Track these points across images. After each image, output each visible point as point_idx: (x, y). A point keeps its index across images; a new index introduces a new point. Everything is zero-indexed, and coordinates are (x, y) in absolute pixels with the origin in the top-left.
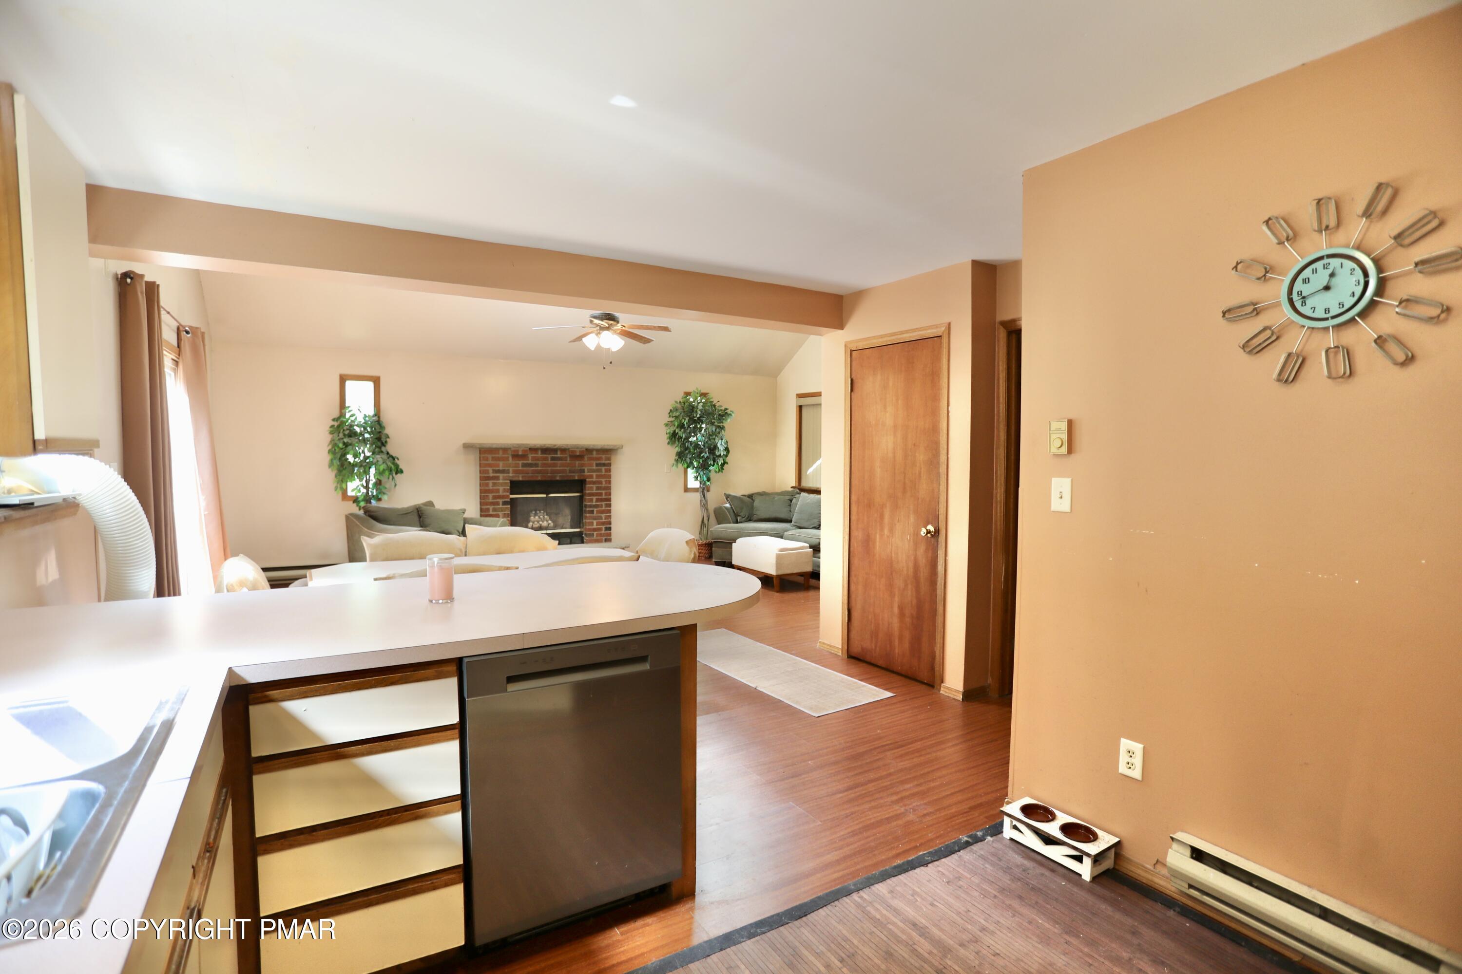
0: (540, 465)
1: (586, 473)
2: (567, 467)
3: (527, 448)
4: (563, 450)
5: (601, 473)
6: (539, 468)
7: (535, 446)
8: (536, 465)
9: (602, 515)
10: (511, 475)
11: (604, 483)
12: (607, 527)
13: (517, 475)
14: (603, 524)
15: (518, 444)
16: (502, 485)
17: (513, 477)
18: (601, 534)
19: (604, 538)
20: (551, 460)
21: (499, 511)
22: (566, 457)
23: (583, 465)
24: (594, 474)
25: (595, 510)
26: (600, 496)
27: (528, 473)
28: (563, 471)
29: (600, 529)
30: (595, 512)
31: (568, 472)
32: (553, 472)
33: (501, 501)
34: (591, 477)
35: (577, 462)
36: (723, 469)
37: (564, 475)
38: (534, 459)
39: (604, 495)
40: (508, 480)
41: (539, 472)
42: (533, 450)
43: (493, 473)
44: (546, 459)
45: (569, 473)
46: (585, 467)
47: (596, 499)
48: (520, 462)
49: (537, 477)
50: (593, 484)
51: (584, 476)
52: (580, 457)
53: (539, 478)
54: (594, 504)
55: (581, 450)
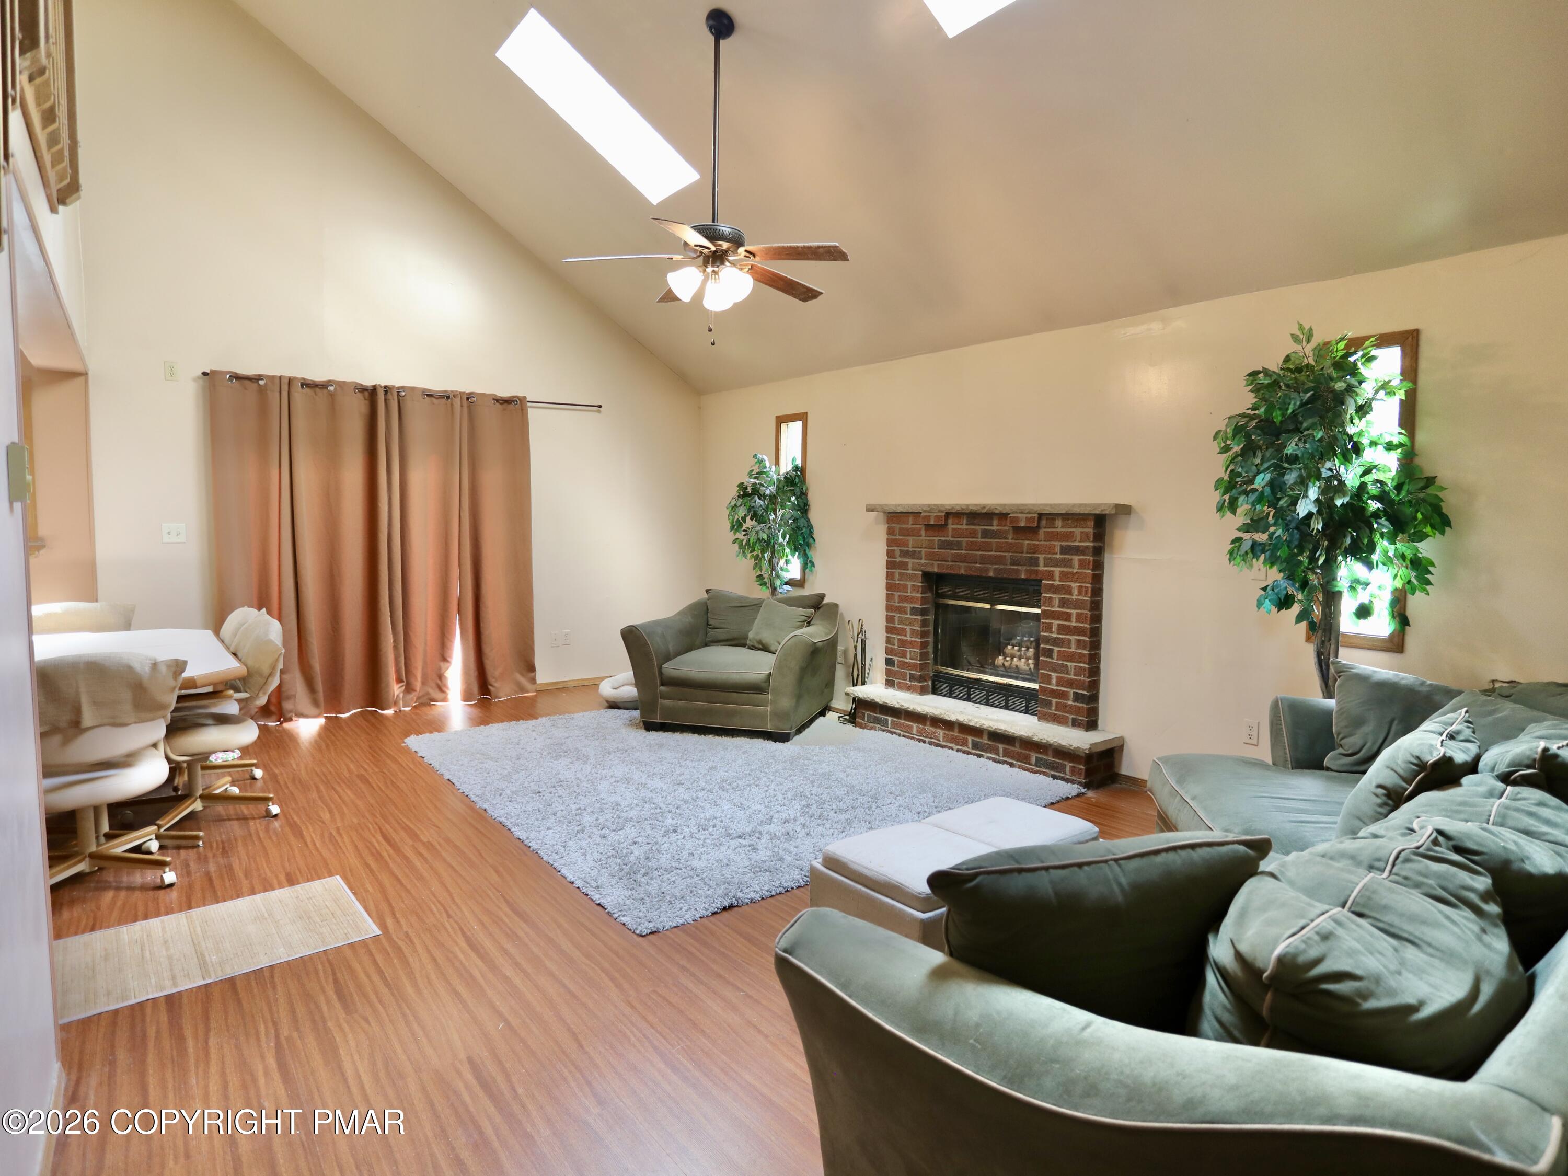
0: (964, 544)
1: (1042, 568)
2: (1009, 552)
3: (942, 512)
4: (1003, 516)
5: (1070, 570)
6: (963, 552)
7: (953, 508)
8: (958, 546)
9: (1069, 664)
10: (923, 561)
11: (1076, 592)
12: (1077, 693)
13: (931, 562)
14: (1071, 683)
15: (929, 505)
16: (911, 578)
17: (925, 565)
18: (1066, 706)
19: (1071, 717)
20: (982, 538)
21: (906, 625)
22: (1007, 531)
23: (1035, 550)
24: (1057, 570)
25: (1056, 649)
26: (1066, 620)
27: (948, 561)
28: (1000, 560)
29: (1063, 695)
30: (1055, 655)
31: (1009, 561)
32: (984, 560)
33: (908, 606)
34: (1051, 576)
35: (1027, 542)
36: (1429, 583)
37: (1002, 567)
38: (957, 533)
39: (1074, 618)
40: (919, 571)
41: (963, 559)
42: (952, 515)
43: (900, 556)
44: (973, 534)
45: (1012, 564)
46: (1040, 553)
47: (1059, 625)
48: (936, 539)
49: (959, 567)
50: (1054, 593)
51: (1037, 572)
52: (1030, 531)
53: (962, 572)
54: (1054, 636)
55: (1029, 516)
